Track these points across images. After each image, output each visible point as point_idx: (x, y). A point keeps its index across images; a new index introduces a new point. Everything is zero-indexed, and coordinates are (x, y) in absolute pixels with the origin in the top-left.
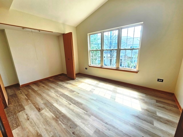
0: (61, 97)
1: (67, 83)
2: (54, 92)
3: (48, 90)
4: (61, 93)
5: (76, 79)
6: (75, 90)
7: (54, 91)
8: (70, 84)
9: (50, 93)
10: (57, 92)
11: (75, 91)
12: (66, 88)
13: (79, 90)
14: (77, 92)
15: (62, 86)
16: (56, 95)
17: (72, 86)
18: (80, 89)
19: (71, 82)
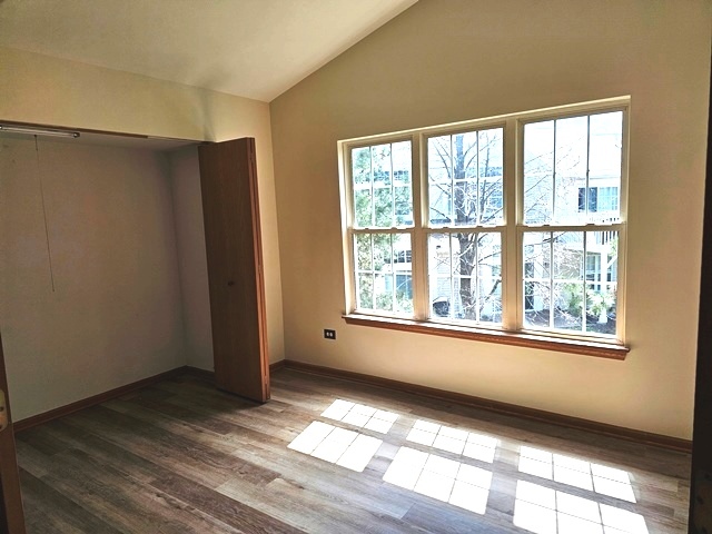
0: (204, 514)
1: (225, 428)
2: (152, 483)
3: (117, 473)
4: (195, 489)
5: (273, 397)
6: (277, 470)
7: (150, 479)
8: (241, 430)
9: (128, 491)
10: (168, 481)
11: (278, 475)
12: (220, 455)
13: (302, 463)
14: (289, 481)
15: (193, 443)
16: (169, 501)
17: (253, 442)
18: (302, 459)
19: (245, 418)
